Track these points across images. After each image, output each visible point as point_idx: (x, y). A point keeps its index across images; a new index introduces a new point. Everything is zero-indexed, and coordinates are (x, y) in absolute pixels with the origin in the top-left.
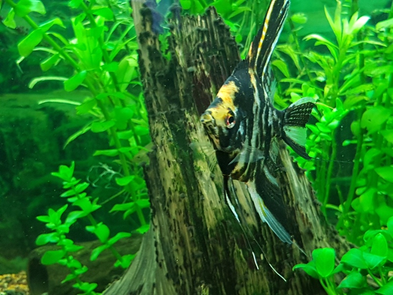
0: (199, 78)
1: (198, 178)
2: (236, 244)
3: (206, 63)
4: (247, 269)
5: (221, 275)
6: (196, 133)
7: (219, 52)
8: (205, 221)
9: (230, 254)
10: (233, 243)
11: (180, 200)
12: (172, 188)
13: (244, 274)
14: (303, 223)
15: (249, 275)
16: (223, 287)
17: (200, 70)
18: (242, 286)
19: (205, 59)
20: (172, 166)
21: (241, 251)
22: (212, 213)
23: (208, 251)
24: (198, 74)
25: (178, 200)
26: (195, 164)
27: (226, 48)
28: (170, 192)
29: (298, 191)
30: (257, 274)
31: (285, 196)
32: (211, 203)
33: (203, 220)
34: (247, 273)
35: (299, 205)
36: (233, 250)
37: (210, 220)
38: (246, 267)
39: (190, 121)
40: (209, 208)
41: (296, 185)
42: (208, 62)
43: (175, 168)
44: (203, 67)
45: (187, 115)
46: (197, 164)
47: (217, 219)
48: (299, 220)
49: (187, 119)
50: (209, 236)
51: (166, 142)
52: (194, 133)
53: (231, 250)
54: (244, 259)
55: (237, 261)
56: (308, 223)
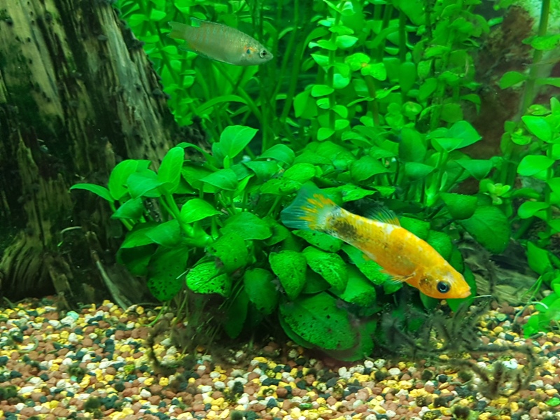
30: (54, 185)
31: (105, 78)
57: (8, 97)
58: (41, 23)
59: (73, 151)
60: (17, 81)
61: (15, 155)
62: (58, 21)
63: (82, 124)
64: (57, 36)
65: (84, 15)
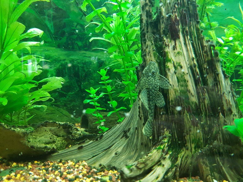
0: (173, 20)
1: (167, 72)
2: (186, 110)
3: (178, 12)
4: (191, 125)
7: (186, 8)
8: (169, 95)
13: (189, 128)
14: (226, 105)
15: (192, 129)
17: (174, 16)
18: (187, 134)
23: (169, 112)
24: (173, 18)
26: (166, 64)
27: (190, 6)
42: (179, 12)
44: (176, 14)
45: (165, 39)
46: (167, 64)
49: (165, 41)
51: (151, 51)
52: (167, 48)
56: (229, 105)
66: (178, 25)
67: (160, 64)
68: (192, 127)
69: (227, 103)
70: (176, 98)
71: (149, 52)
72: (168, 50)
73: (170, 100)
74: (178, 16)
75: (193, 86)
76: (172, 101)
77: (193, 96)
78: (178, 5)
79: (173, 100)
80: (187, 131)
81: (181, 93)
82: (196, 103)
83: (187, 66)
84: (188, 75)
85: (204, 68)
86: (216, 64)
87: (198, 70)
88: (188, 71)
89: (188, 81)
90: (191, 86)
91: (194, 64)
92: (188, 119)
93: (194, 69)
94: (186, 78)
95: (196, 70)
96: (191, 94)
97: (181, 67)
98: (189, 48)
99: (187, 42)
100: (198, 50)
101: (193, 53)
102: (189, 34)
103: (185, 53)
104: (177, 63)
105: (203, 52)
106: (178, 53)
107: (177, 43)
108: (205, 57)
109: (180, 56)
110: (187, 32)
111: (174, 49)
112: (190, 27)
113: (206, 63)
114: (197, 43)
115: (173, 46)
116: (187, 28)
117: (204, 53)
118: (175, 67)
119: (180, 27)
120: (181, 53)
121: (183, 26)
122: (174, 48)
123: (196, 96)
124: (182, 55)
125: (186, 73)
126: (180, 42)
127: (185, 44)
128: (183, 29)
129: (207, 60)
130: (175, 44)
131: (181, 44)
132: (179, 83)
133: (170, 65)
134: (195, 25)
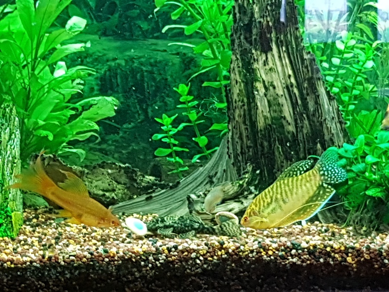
4: (283, 160)
5: (265, 162)
6: (258, 64)
9: (273, 148)
10: (275, 140)
11: (241, 108)
12: (237, 100)
16: (266, 170)
17: (265, 21)
19: (271, 14)
20: (238, 84)
21: (280, 147)
22: (263, 119)
24: (264, 24)
25: (240, 107)
26: (254, 84)
28: (236, 102)
29: (327, 111)
31: (317, 113)
32: (262, 112)
33: (256, 123)
34: (283, 162)
35: (327, 121)
36: (275, 145)
37: (261, 124)
38: (282, 158)
39: (255, 55)
40: (261, 115)
41: (326, 107)
43: (240, 85)
44: (269, 19)
47: (265, 123)
48: (325, 131)
49: (253, 54)
50: (259, 134)
52: (256, 63)
53: (273, 145)
54: (282, 153)
55: (277, 153)
57: (272, 122)
58: (288, 88)
59: (300, 149)
60: (276, 115)
61: (274, 149)
62: (296, 87)
63: (305, 135)
64: (295, 94)
65: (309, 84)
66: (271, 33)
67: (246, 84)
68: (285, 161)
69: (328, 132)
70: (267, 128)
71: (234, 69)
72: (258, 66)
73: (259, 130)
74: (271, 20)
75: (289, 112)
76: (261, 130)
77: (289, 124)
78: (271, 6)
79: (262, 128)
80: (278, 168)
81: (274, 121)
82: (293, 132)
83: (282, 86)
84: (283, 97)
85: (304, 87)
86: (316, 83)
87: (296, 91)
88: (284, 92)
89: (282, 105)
90: (287, 111)
91: (291, 83)
92: (280, 153)
93: (291, 89)
94: (280, 102)
95: (293, 91)
96: (287, 121)
97: (274, 88)
98: (284, 62)
99: (282, 55)
100: (296, 65)
101: (289, 69)
102: (284, 44)
103: (280, 69)
104: (268, 82)
105: (302, 67)
106: (271, 69)
107: (269, 56)
108: (305, 74)
109: (273, 74)
110: (281, 42)
111: (265, 65)
112: (285, 36)
113: (306, 82)
114: (295, 55)
115: (263, 60)
116: (282, 36)
117: (304, 69)
118: (266, 88)
119: (273, 35)
120: (274, 69)
121: (277, 35)
122: (265, 63)
123: (293, 123)
124: (275, 72)
125: (280, 95)
126: (273, 55)
127: (280, 57)
128: (277, 38)
129: (307, 77)
130: (267, 58)
131: (274, 58)
132: (271, 109)
133: (259, 85)
134: (294, 32)
